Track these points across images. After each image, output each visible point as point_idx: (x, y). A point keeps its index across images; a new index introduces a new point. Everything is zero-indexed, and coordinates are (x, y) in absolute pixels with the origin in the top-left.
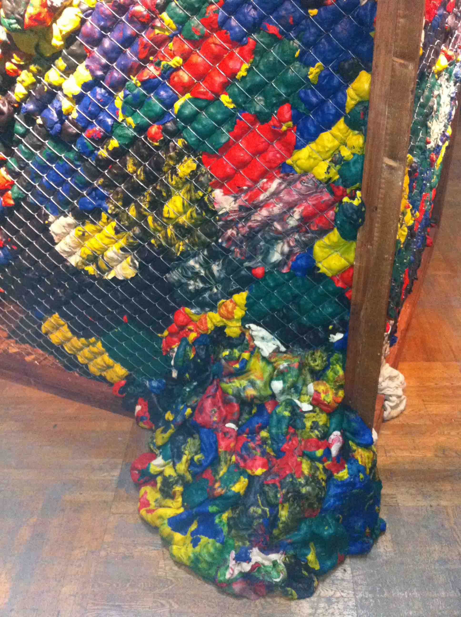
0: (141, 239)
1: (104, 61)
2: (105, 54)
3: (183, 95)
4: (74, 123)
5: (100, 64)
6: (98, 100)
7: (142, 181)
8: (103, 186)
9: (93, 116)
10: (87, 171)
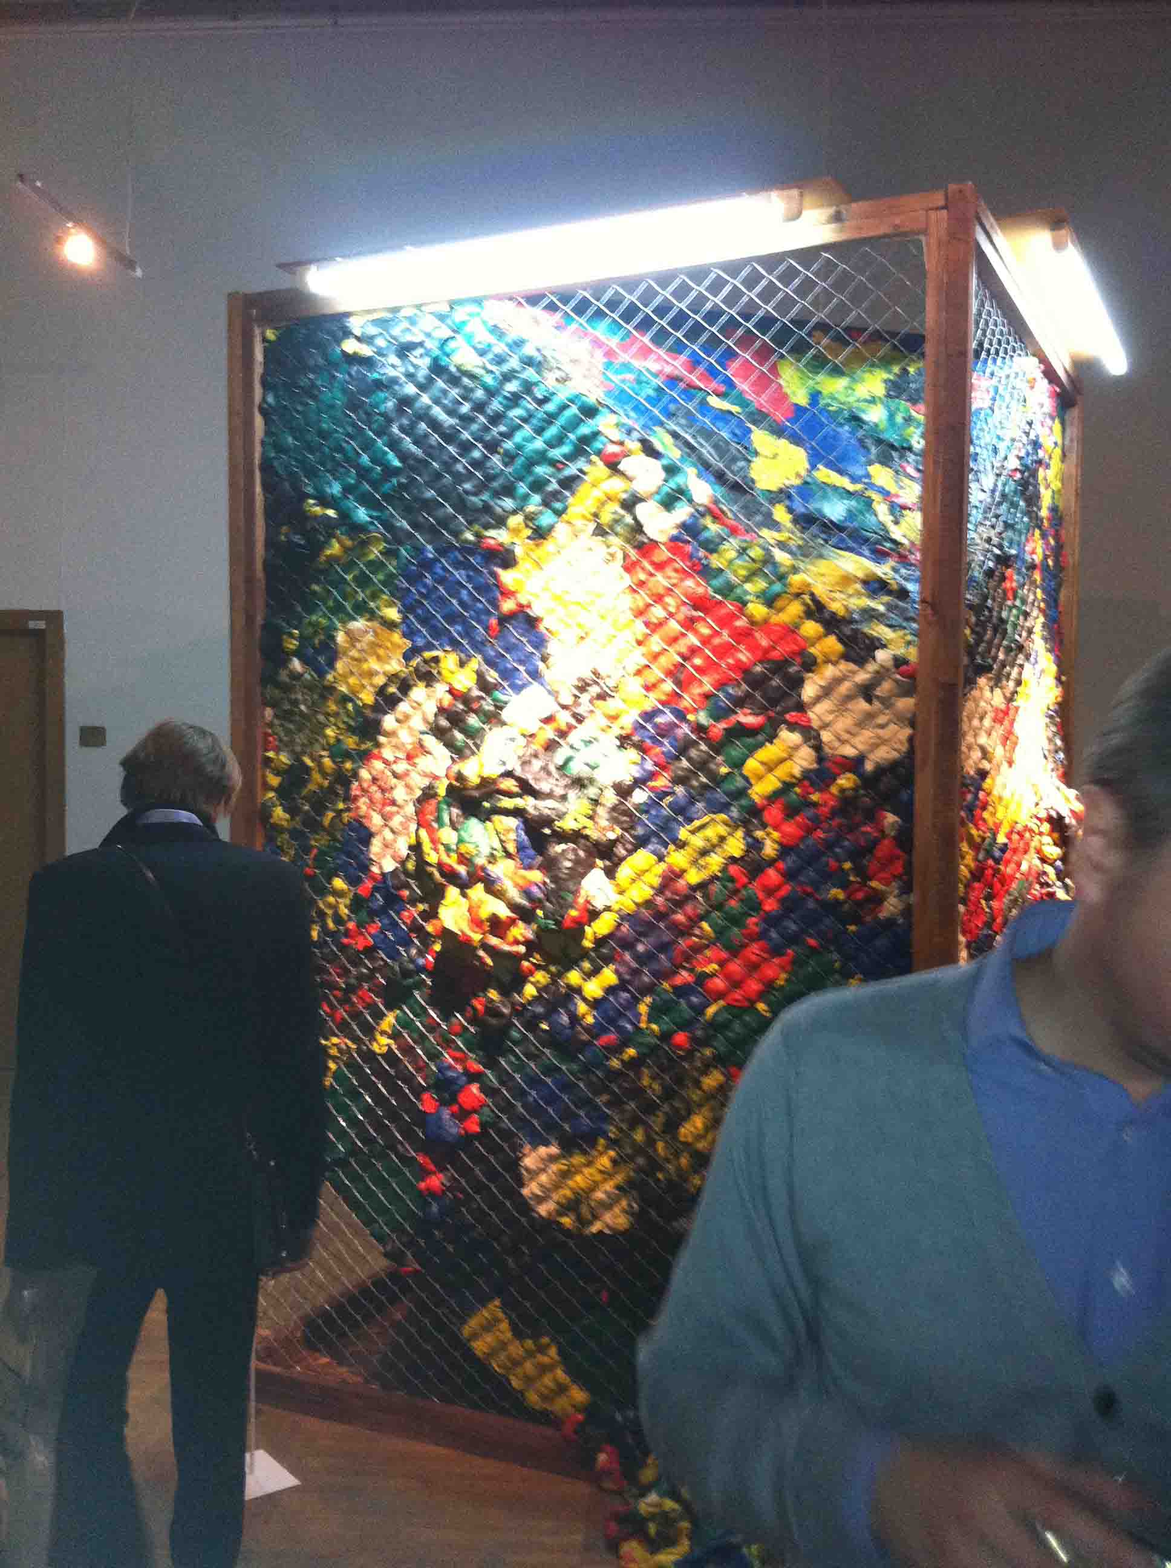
0: (644, 1173)
1: (634, 965)
2: (637, 957)
3: (715, 1001)
4: (588, 1029)
5: (629, 967)
6: (621, 1005)
7: (658, 1098)
8: (608, 1104)
9: (612, 1021)
10: (589, 1085)
